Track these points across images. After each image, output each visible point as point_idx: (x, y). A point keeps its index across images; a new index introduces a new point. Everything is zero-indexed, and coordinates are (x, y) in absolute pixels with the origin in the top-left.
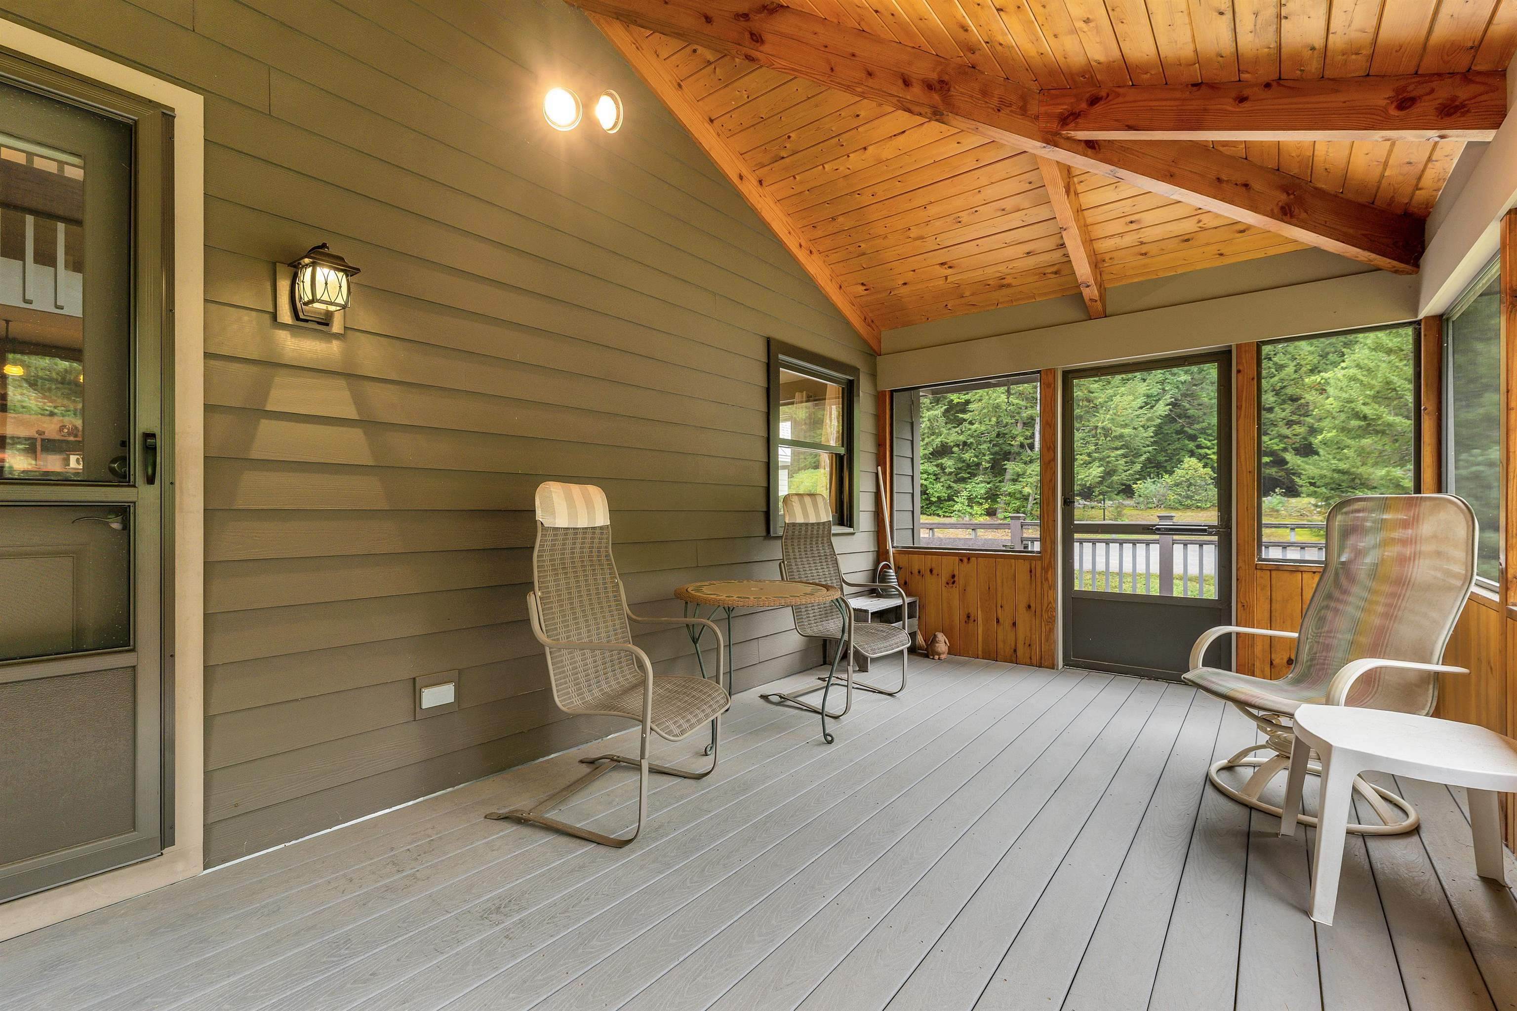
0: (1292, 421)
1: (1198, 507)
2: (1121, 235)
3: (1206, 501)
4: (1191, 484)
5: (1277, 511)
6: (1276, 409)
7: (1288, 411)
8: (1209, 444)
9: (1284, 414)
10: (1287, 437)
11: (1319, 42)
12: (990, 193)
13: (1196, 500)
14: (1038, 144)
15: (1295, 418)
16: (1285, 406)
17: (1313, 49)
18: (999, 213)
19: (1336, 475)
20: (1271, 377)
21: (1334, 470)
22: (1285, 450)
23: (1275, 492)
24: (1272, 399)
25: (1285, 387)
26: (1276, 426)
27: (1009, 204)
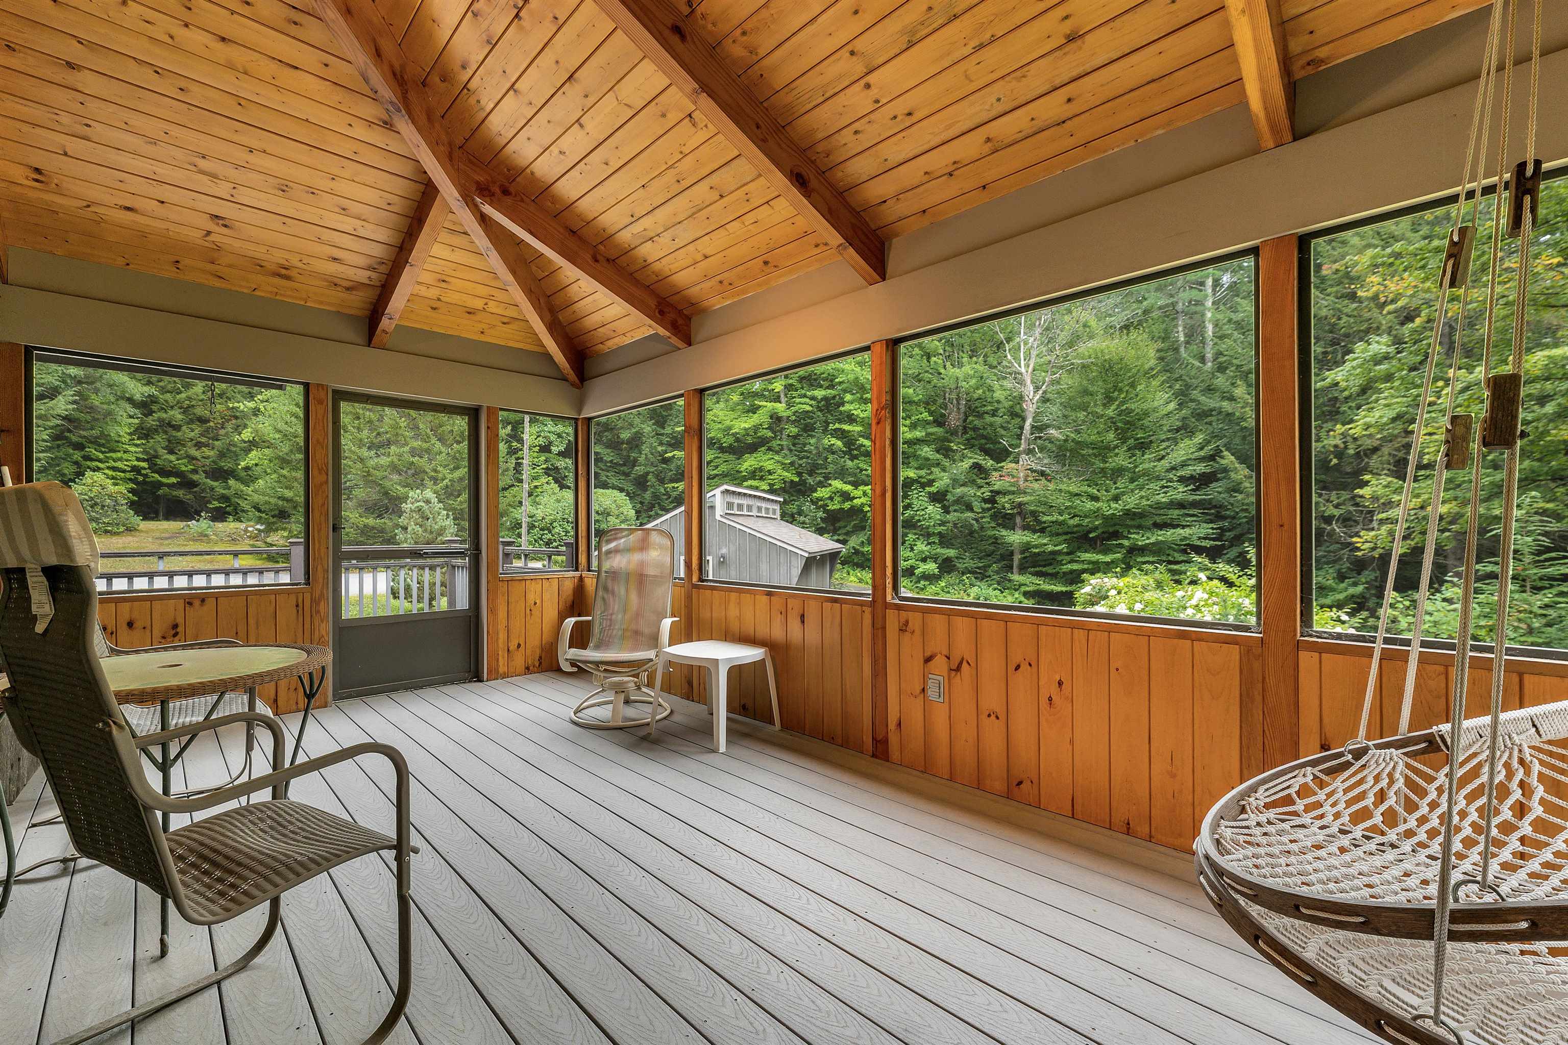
0: (200, 442)
1: (106, 532)
2: (428, 286)
3: (118, 524)
4: (96, 504)
5: (206, 536)
6: (184, 428)
7: (196, 431)
8: (101, 456)
9: (193, 434)
10: (196, 459)
11: (650, 261)
12: (342, 187)
13: (104, 523)
14: (457, 195)
15: (203, 440)
16: (193, 426)
17: (645, 261)
18: (337, 210)
19: (280, 503)
20: (178, 393)
21: (279, 498)
22: (195, 471)
23: (201, 516)
24: (180, 417)
25: (193, 406)
26: (184, 445)
27: (355, 208)
